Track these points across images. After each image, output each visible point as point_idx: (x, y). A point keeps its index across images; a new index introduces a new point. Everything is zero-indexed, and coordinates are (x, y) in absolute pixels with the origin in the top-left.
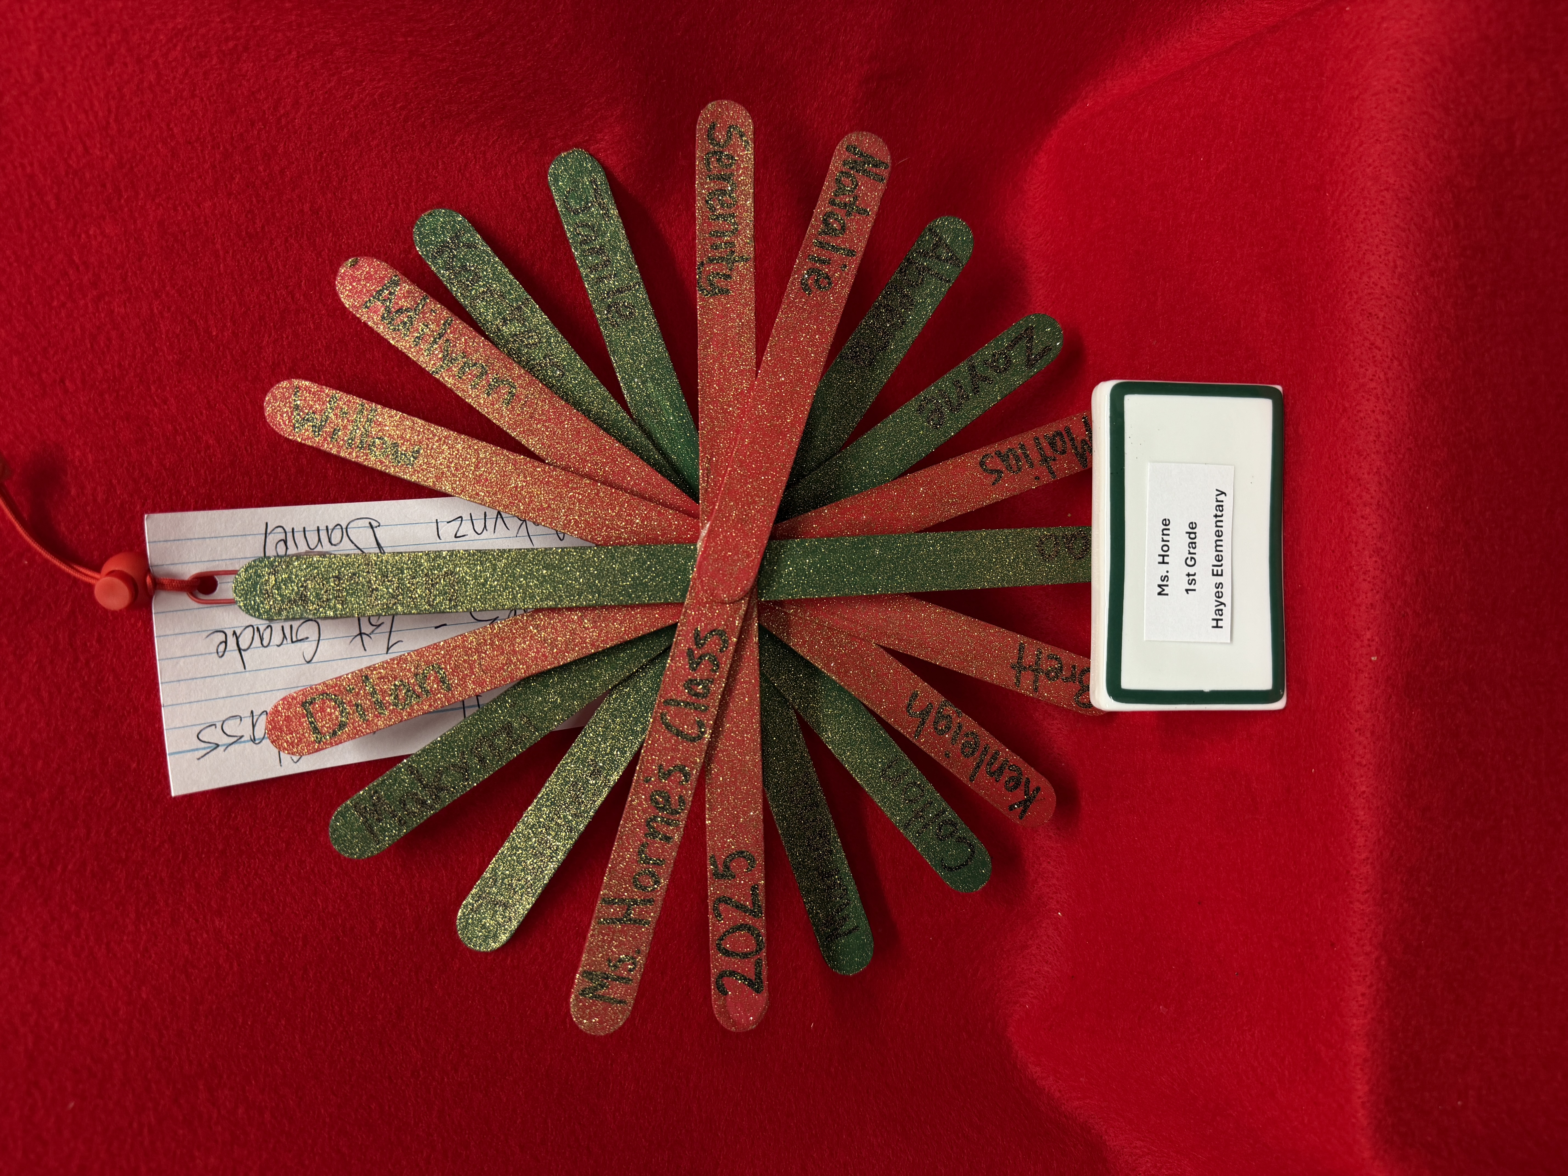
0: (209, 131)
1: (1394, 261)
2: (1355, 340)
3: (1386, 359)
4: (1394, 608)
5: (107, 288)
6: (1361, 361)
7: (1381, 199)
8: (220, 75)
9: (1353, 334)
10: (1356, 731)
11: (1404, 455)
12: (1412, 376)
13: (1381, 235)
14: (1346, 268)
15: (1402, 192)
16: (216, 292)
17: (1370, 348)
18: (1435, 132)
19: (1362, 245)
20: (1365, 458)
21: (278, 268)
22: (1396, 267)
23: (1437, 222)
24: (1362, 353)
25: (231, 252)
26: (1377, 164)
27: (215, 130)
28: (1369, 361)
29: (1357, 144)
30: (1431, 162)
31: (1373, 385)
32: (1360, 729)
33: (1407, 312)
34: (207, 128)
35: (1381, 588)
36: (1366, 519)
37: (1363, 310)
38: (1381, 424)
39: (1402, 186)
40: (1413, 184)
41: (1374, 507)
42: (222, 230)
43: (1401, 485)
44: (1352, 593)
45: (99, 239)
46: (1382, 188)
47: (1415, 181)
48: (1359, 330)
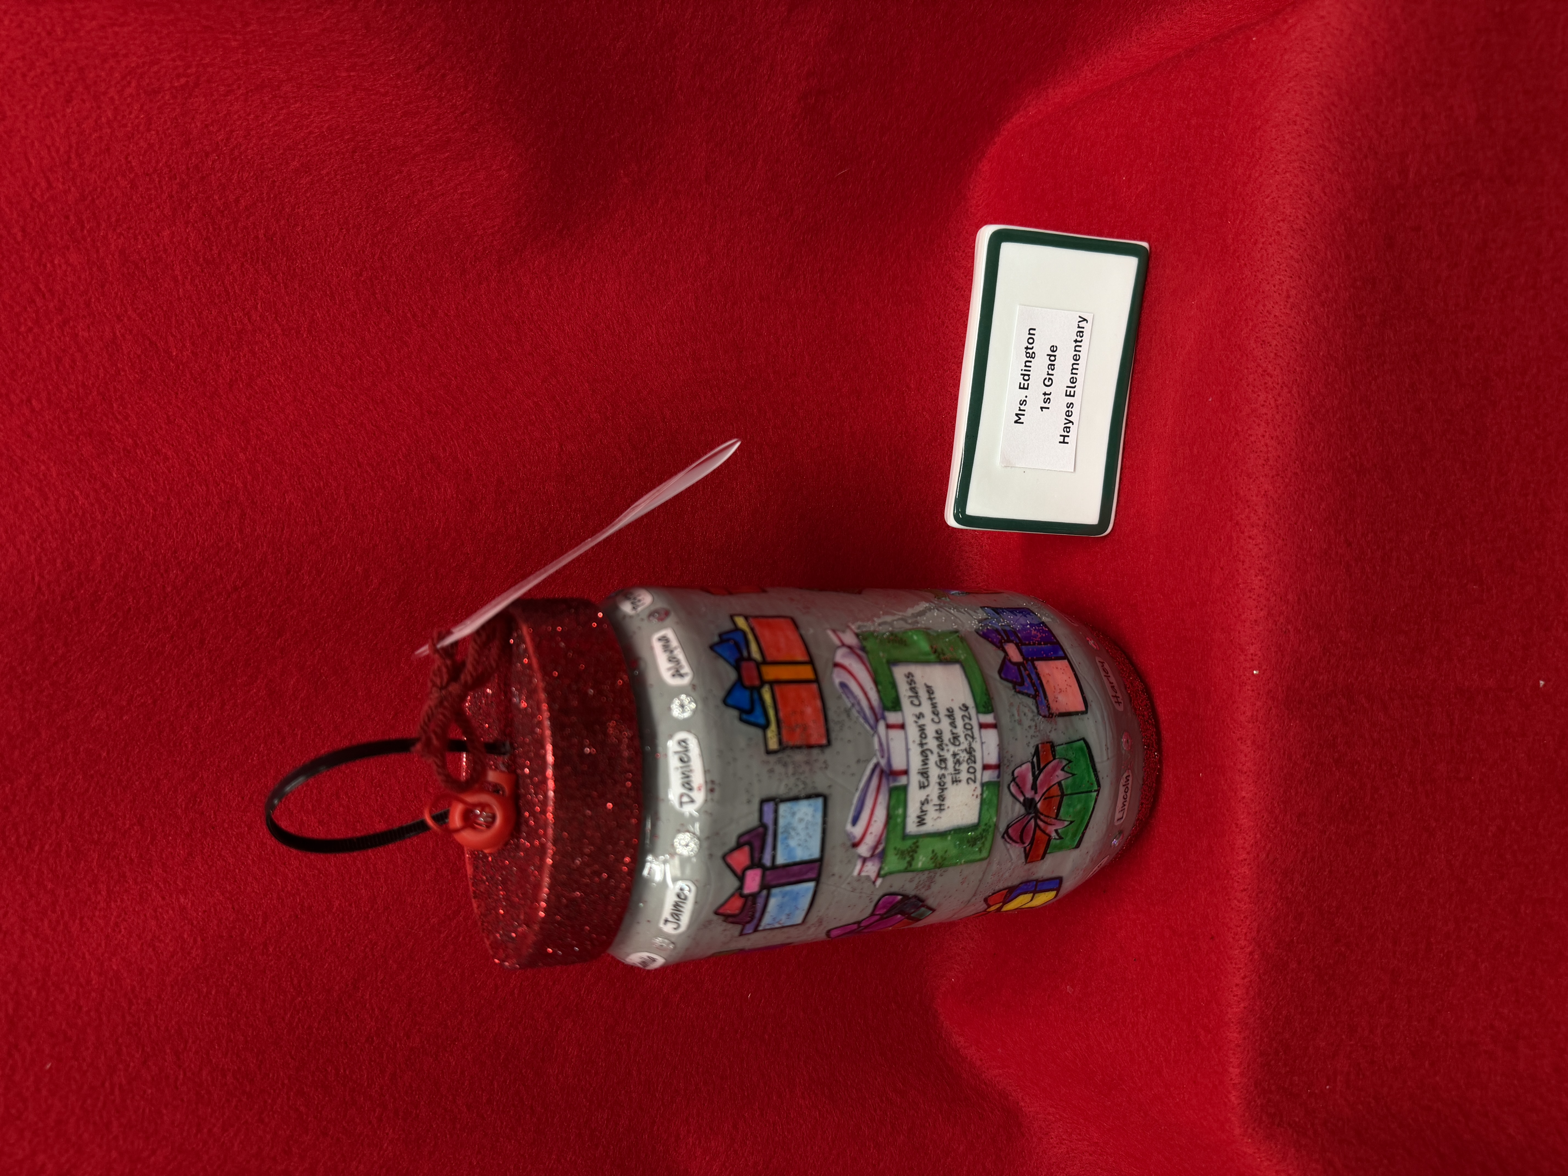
0: (166, 162)
1: (1287, 291)
2: (1249, 366)
3: (1276, 386)
4: (1276, 625)
5: (71, 313)
6: (1254, 387)
7: (1277, 229)
8: (175, 109)
9: (1248, 360)
10: (1238, 740)
11: (1290, 480)
12: (1300, 403)
13: (1275, 265)
14: (1244, 295)
15: (1297, 224)
16: (176, 315)
17: (1262, 375)
18: (1330, 165)
19: (1258, 274)
20: (1254, 481)
21: (235, 292)
22: (1288, 297)
23: (1329, 253)
24: (1255, 380)
25: (189, 277)
26: (1274, 195)
27: (171, 161)
28: (1260, 387)
29: (1257, 175)
30: (1325, 194)
31: (1264, 410)
32: (1241, 738)
33: (1298, 340)
34: (164, 160)
35: (1265, 606)
36: (1253, 539)
37: (1257, 337)
38: (1270, 449)
39: (1297, 217)
40: (1307, 215)
41: (1261, 529)
42: (181, 257)
43: (1287, 508)
44: (1238, 610)
45: (64, 267)
46: (1279, 219)
47: (1309, 213)
48: (1253, 357)
